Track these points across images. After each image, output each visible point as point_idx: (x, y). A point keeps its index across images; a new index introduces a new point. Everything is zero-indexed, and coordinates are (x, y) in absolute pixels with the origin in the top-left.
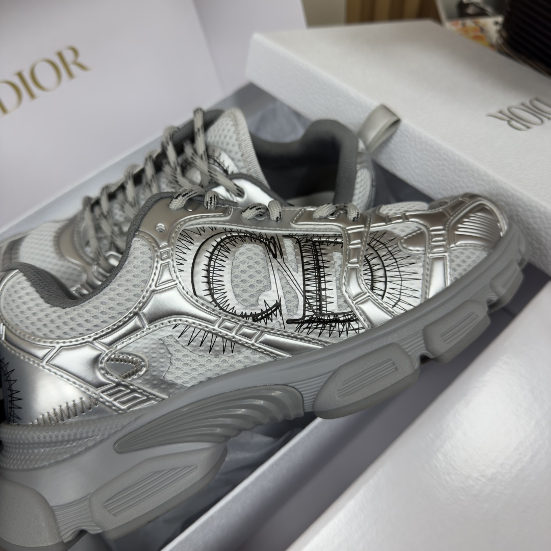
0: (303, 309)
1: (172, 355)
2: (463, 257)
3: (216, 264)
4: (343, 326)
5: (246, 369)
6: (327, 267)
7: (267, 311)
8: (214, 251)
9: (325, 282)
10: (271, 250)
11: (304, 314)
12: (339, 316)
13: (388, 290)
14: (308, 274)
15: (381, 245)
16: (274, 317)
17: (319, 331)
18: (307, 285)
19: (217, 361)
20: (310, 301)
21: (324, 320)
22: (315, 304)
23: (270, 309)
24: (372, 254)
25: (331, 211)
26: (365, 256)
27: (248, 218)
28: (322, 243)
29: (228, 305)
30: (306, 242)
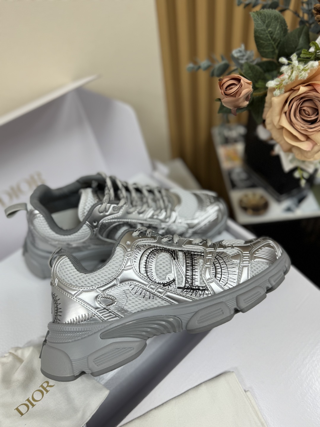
0: (185, 283)
1: (128, 298)
2: (257, 267)
3: (150, 260)
4: (202, 292)
5: (158, 308)
6: (196, 266)
7: (169, 282)
8: (149, 254)
9: (195, 272)
10: (173, 256)
11: (185, 285)
12: (200, 287)
13: (222, 278)
14: (188, 268)
15: (221, 258)
16: (172, 285)
17: (191, 293)
18: (187, 273)
19: (146, 302)
20: (188, 279)
21: (193, 288)
22: (190, 281)
23: (171, 281)
24: (216, 261)
25: (200, 241)
26: (213, 262)
27: (164, 241)
28: (195, 255)
29: (153, 278)
30: (188, 254)
